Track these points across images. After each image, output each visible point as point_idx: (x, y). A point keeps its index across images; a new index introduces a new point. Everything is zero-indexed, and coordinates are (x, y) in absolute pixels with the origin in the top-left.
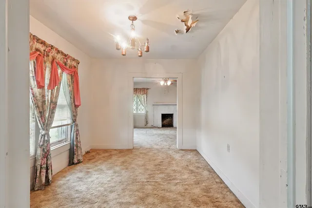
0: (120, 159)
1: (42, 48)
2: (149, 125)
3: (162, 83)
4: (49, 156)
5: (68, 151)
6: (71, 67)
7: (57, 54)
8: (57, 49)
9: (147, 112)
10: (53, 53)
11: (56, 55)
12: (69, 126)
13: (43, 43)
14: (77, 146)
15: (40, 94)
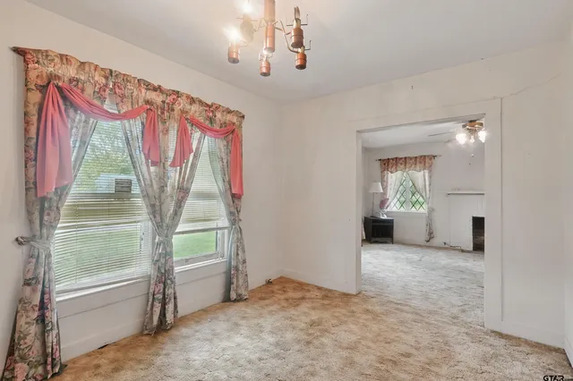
0: (313, 312)
1: (157, 98)
2: (437, 241)
3: (462, 138)
4: (169, 282)
5: (223, 275)
6: (224, 124)
7: (191, 104)
8: (188, 97)
9: (431, 210)
10: (182, 104)
11: (188, 107)
12: (226, 231)
13: (158, 89)
14: (237, 269)
15: (156, 176)
